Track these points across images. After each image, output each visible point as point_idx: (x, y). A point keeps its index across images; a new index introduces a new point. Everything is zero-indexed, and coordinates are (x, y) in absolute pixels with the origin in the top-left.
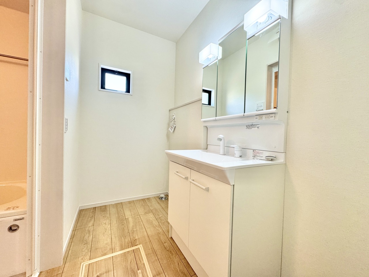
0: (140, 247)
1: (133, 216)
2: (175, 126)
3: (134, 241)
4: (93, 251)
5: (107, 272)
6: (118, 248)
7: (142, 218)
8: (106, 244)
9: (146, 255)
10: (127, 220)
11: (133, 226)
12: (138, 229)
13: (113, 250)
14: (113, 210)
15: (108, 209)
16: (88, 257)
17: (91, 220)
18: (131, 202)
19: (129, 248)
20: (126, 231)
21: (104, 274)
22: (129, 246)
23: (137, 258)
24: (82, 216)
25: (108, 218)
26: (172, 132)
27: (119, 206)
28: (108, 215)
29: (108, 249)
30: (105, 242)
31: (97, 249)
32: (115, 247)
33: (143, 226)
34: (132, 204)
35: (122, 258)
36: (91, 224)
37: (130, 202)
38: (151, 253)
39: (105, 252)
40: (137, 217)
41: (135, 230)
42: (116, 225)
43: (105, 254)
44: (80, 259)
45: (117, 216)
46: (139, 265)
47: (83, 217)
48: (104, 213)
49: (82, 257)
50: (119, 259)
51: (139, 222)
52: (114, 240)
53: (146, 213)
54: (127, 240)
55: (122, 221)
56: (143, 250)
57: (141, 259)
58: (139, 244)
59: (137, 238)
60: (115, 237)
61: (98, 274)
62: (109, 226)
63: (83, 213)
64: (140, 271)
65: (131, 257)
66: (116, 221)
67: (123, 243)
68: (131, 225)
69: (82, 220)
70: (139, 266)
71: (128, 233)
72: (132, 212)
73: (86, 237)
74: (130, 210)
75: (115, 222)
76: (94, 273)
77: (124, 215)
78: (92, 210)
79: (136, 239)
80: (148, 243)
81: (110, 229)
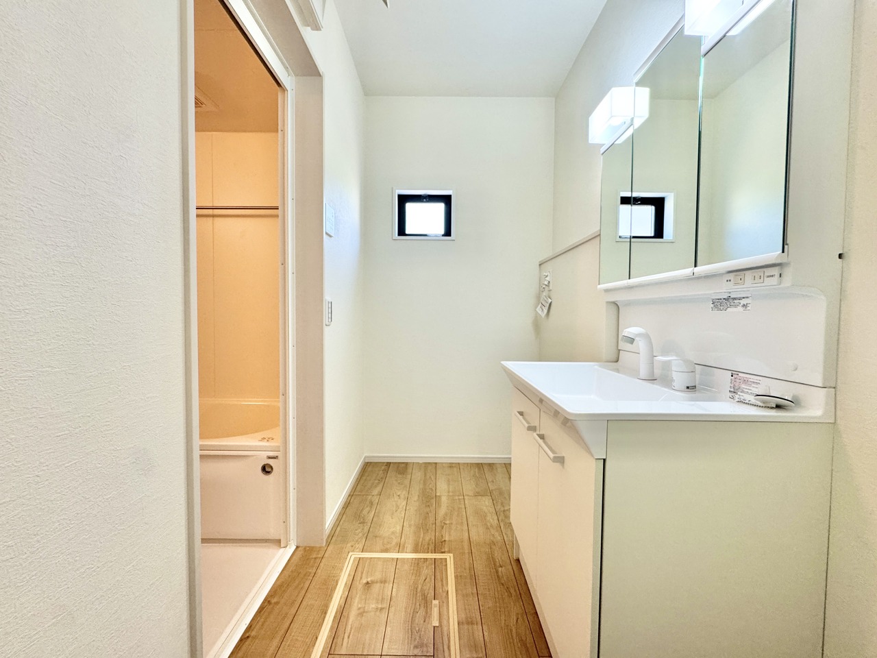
0: (449, 557)
1: (451, 494)
2: (550, 301)
3: (442, 542)
4: (370, 539)
5: (384, 582)
6: (409, 546)
7: (466, 502)
8: (393, 533)
9: (456, 577)
10: (438, 498)
11: (446, 514)
12: (454, 522)
13: (400, 548)
14: (418, 475)
15: (409, 470)
16: (361, 546)
17: (378, 484)
18: (453, 465)
19: (428, 552)
20: (432, 519)
21: (377, 582)
22: (430, 551)
23: (438, 577)
24: (366, 474)
25: (406, 486)
26: (543, 314)
27: (431, 467)
28: (407, 482)
29: (394, 543)
30: (392, 530)
31: (376, 537)
32: (405, 543)
33: (465, 519)
34: (455, 469)
35: (412, 568)
36: (376, 491)
37: (451, 466)
38: (468, 578)
39: (388, 547)
40: (457, 498)
41: (448, 522)
42: (417, 504)
43: (386, 551)
44: (349, 545)
45: (421, 486)
46: (439, 590)
47: (368, 476)
48: (400, 476)
49: (352, 543)
50: (406, 567)
51: (459, 508)
52: (406, 529)
53: (477, 494)
54: (427, 538)
55: (429, 498)
56: (453, 566)
57: (444, 580)
58: (449, 552)
59: (447, 539)
60: (410, 526)
61: (369, 580)
62: (404, 503)
63: (370, 469)
64: (436, 602)
65: (427, 571)
66: (419, 496)
67: (421, 539)
68: (443, 510)
69: (366, 480)
70: (438, 593)
71: (434, 526)
72: (451, 487)
73: (365, 512)
74: (449, 481)
75: (416, 498)
76: (364, 575)
77: (434, 489)
78: (383, 467)
79: (445, 541)
80: (467, 556)
81: (404, 507)
